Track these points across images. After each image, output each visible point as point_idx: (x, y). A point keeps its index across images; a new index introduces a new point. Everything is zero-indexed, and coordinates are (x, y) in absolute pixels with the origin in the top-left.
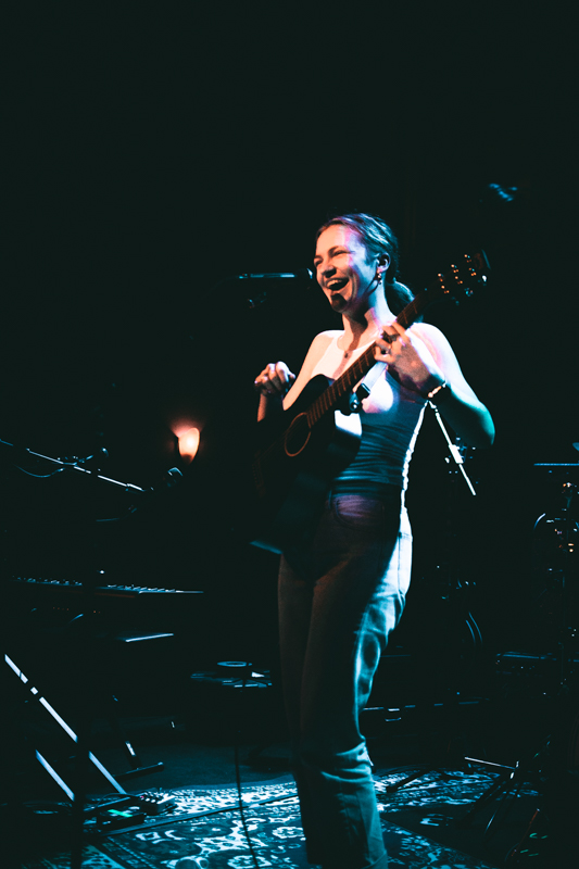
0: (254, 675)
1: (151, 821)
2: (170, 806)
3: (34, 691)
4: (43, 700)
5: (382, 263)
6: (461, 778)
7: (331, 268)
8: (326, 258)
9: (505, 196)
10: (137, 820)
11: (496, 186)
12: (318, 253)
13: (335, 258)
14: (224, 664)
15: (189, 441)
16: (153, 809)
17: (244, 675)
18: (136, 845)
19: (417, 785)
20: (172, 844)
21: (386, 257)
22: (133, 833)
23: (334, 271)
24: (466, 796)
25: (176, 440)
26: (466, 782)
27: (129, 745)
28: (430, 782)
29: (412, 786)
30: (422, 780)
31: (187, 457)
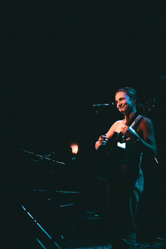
0: (96, 215)
3: (35, 221)
4: (38, 224)
5: (134, 100)
6: (156, 244)
7: (120, 104)
8: (119, 101)
9: (163, 78)
11: (160, 76)
12: (116, 100)
13: (121, 101)
14: (87, 212)
15: (75, 149)
17: (93, 215)
19: (144, 246)
21: (135, 98)
23: (121, 105)
26: (157, 245)
27: (62, 236)
28: (147, 245)
29: (142, 246)
30: (145, 244)
31: (75, 154)
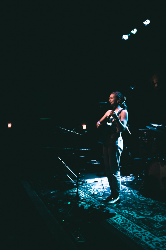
0: (97, 162)
1: (84, 184)
2: (87, 182)
4: (67, 166)
10: (82, 184)
11: (131, 87)
14: (92, 160)
16: (84, 182)
18: (83, 188)
20: (88, 187)
22: (82, 186)
24: (131, 180)
25: (83, 127)
